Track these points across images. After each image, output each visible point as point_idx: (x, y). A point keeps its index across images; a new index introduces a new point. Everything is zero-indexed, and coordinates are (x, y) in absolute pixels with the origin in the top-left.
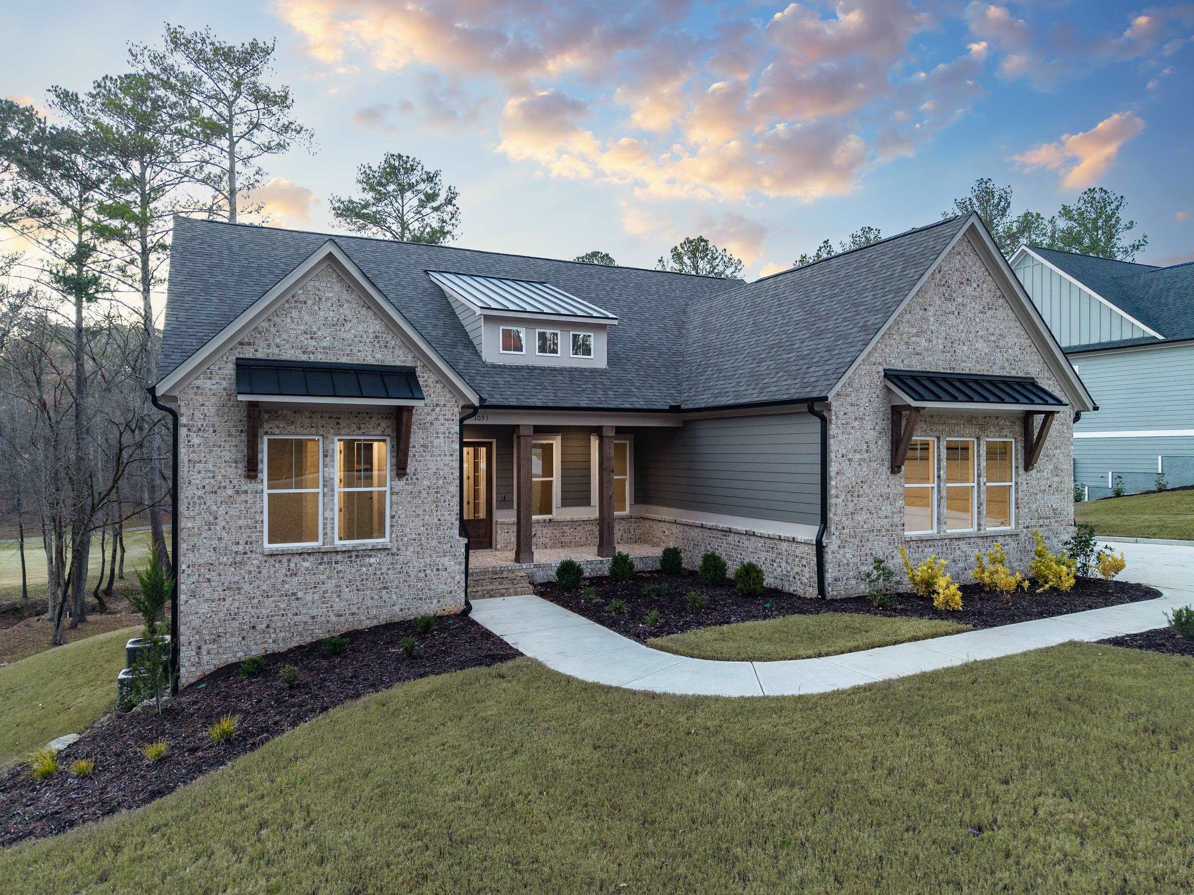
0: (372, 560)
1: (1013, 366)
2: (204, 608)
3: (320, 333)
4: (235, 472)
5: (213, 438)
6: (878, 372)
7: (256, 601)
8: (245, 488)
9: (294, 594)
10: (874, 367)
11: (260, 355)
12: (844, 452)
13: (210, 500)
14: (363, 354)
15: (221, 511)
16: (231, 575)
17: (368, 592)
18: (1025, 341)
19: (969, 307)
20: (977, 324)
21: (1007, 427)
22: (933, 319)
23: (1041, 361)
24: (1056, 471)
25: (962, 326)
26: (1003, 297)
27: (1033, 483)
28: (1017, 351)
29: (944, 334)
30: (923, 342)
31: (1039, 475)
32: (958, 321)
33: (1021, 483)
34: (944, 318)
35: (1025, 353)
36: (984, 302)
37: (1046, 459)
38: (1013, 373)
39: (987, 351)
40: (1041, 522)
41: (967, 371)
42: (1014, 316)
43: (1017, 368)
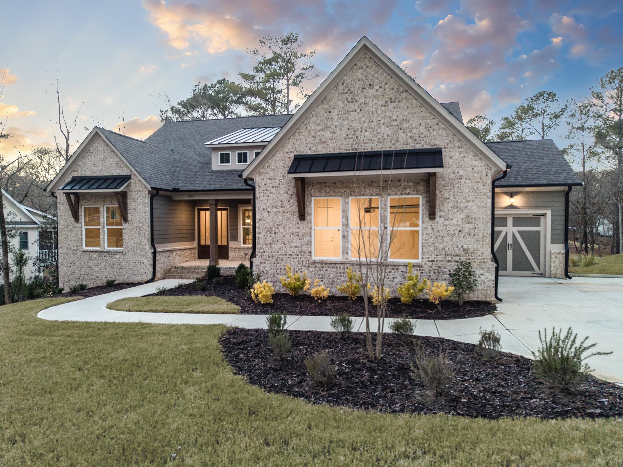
1: (418, 141)
3: (98, 164)
4: (72, 219)
6: (289, 158)
7: (80, 269)
8: (76, 226)
9: (91, 267)
10: (287, 155)
11: (79, 175)
12: (265, 207)
13: (66, 230)
15: (69, 234)
16: (72, 258)
17: (115, 269)
18: (432, 121)
19: (371, 104)
20: (379, 115)
21: (410, 187)
22: (336, 118)
23: (451, 135)
24: (468, 219)
25: (364, 119)
26: (406, 91)
27: (440, 228)
28: (423, 130)
29: (347, 127)
30: (328, 134)
31: (447, 222)
32: (361, 115)
33: (426, 228)
34: (347, 115)
35: (431, 130)
36: (387, 98)
37: (456, 210)
38: (418, 147)
39: (389, 133)
40: (449, 258)
41: (369, 150)
42: (418, 104)
43: (423, 142)
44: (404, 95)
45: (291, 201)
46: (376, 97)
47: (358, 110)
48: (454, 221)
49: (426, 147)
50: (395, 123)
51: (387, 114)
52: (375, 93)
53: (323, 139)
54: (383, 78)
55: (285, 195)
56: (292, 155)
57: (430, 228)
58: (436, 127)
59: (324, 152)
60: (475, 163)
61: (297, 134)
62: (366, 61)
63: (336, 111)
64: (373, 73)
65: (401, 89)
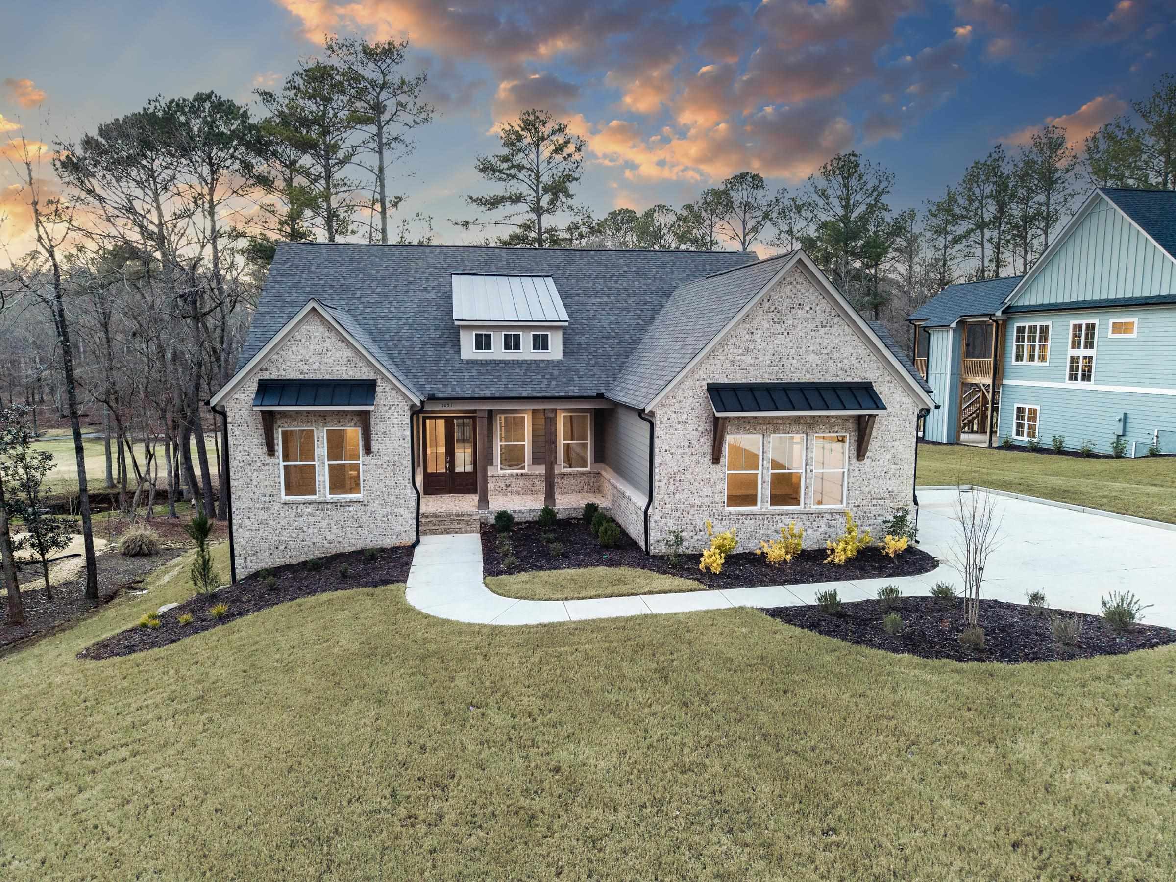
0: (351, 509)
1: (848, 373)
2: (247, 535)
3: (311, 360)
4: (262, 451)
5: (247, 430)
6: (702, 386)
7: (277, 532)
8: (267, 461)
9: (301, 528)
10: (697, 382)
11: (273, 377)
12: (667, 448)
13: (247, 468)
14: (340, 372)
15: (254, 476)
16: (262, 515)
17: (349, 529)
18: (863, 351)
19: (800, 327)
20: (808, 340)
21: (838, 424)
22: (760, 340)
23: (881, 368)
24: (894, 460)
25: (791, 344)
26: (839, 316)
27: (867, 470)
28: (853, 360)
29: (771, 352)
30: (748, 359)
31: (874, 463)
32: (788, 340)
33: (853, 470)
34: (773, 339)
35: (862, 361)
36: (817, 321)
37: (883, 450)
38: (849, 379)
39: (819, 362)
40: (874, 502)
41: (796, 380)
42: (851, 331)
43: (853, 375)
44: (836, 319)
45: (702, 440)
46: (806, 320)
47: (785, 334)
48: (881, 461)
49: (856, 380)
50: (825, 351)
51: (818, 340)
52: (805, 315)
53: (743, 366)
54: (814, 298)
55: (694, 432)
56: (704, 384)
57: (857, 470)
58: (867, 359)
59: (744, 381)
60: (904, 399)
61: (711, 358)
62: (797, 276)
63: (759, 332)
64: (803, 291)
65: (833, 313)
